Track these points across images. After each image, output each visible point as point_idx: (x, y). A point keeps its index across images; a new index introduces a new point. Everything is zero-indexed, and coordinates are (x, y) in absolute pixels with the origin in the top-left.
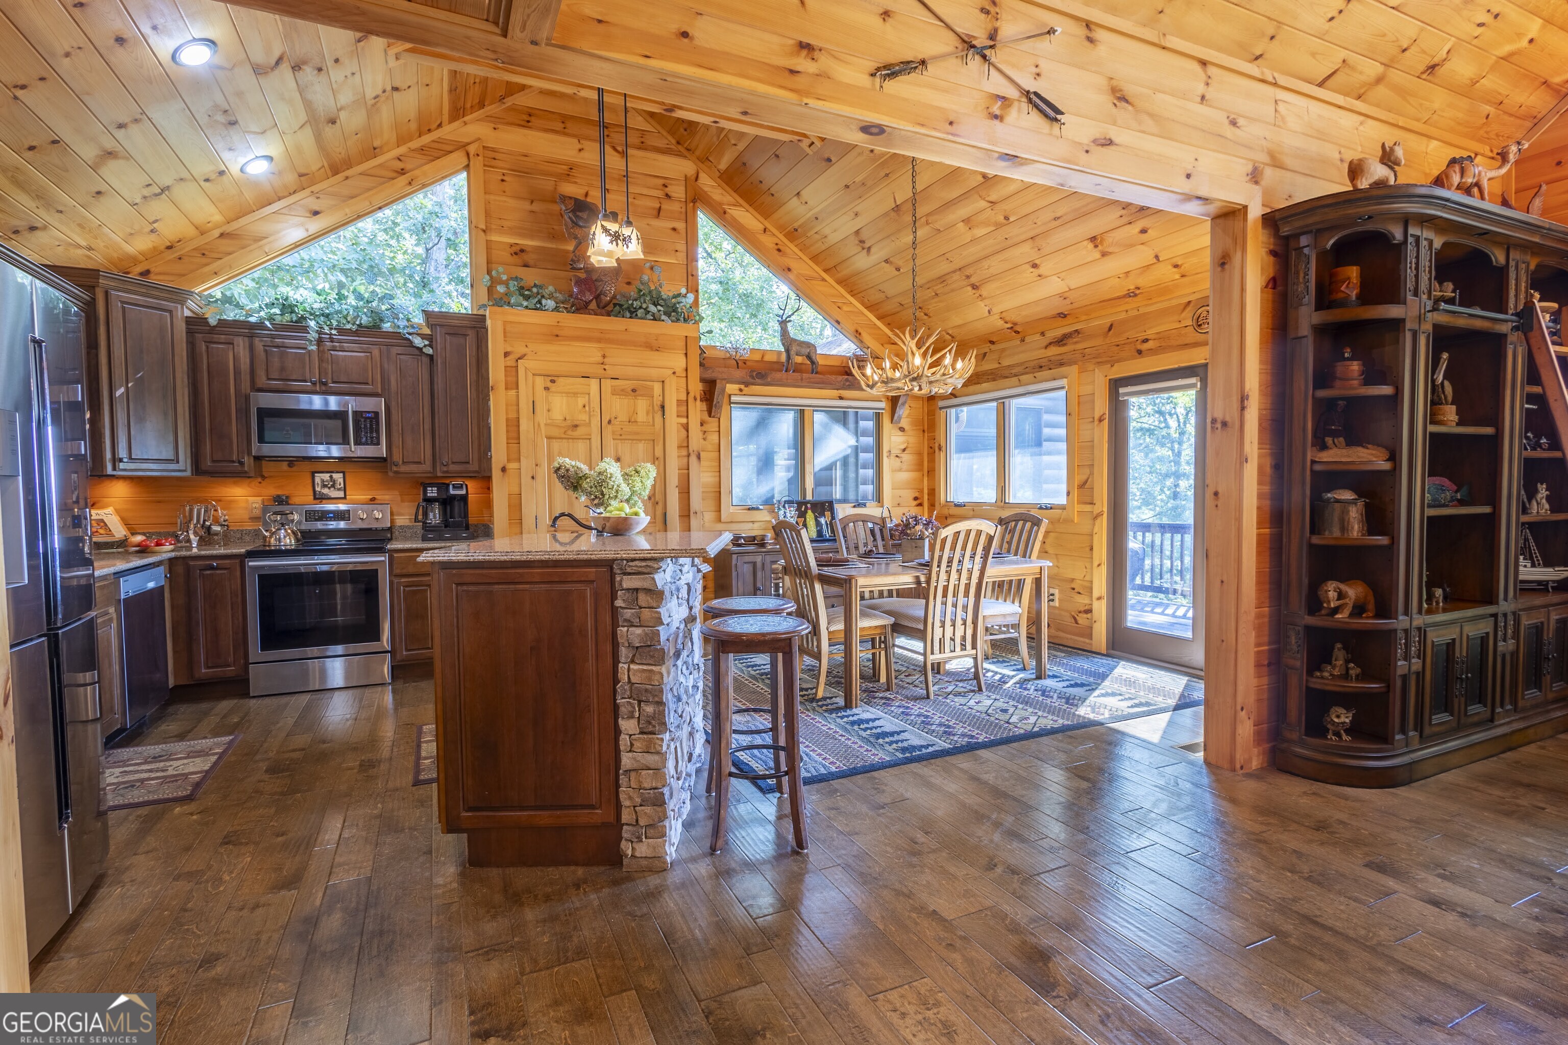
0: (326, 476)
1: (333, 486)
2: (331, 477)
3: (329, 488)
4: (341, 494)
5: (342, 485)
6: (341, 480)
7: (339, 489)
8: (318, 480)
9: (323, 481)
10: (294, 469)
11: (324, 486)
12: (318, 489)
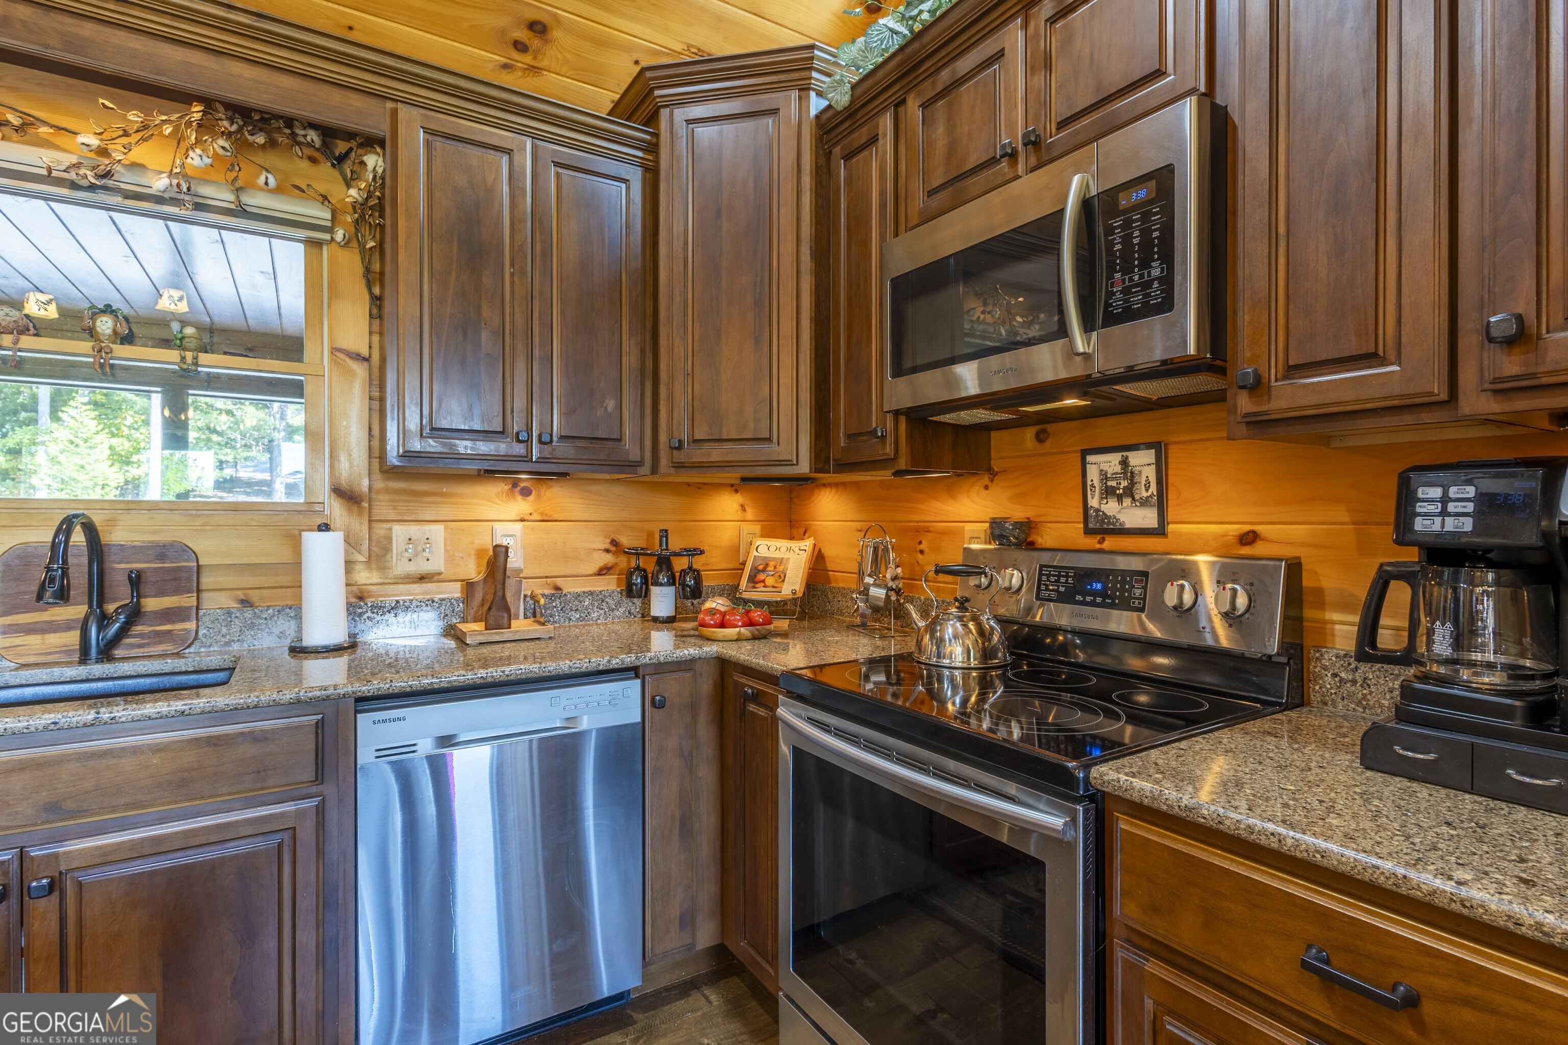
0: (1111, 462)
1: (1129, 492)
2: (1124, 463)
3: (1120, 498)
4: (1147, 518)
5: (1153, 489)
6: (1150, 473)
7: (1145, 503)
8: (1093, 475)
9: (1104, 476)
10: (1048, 445)
11: (1108, 492)
12: (1093, 502)
